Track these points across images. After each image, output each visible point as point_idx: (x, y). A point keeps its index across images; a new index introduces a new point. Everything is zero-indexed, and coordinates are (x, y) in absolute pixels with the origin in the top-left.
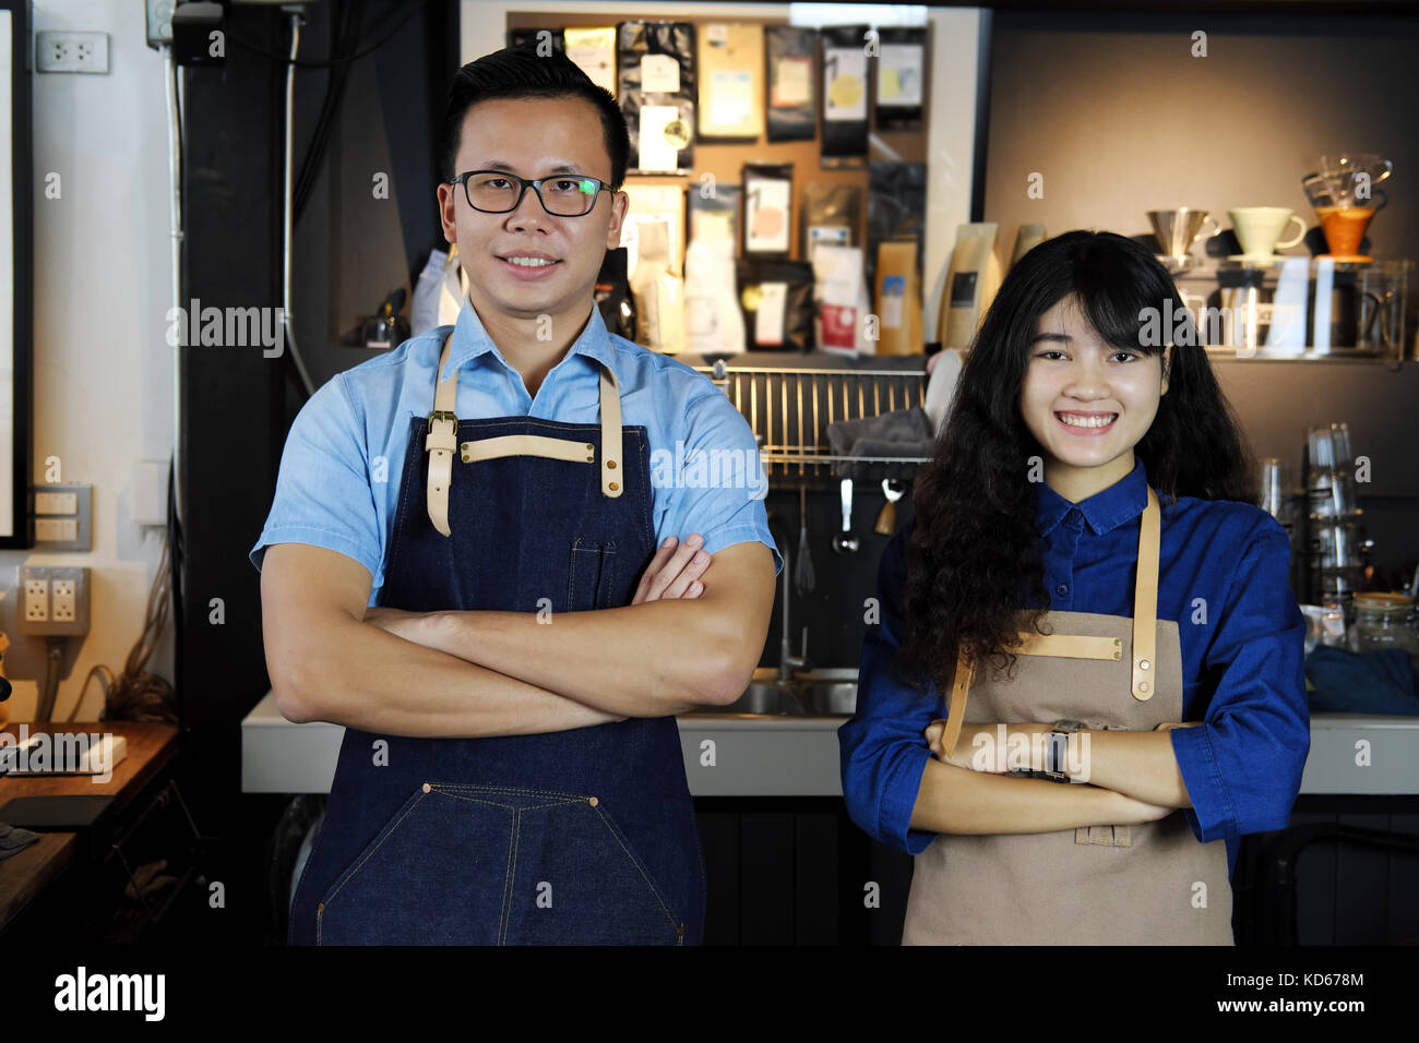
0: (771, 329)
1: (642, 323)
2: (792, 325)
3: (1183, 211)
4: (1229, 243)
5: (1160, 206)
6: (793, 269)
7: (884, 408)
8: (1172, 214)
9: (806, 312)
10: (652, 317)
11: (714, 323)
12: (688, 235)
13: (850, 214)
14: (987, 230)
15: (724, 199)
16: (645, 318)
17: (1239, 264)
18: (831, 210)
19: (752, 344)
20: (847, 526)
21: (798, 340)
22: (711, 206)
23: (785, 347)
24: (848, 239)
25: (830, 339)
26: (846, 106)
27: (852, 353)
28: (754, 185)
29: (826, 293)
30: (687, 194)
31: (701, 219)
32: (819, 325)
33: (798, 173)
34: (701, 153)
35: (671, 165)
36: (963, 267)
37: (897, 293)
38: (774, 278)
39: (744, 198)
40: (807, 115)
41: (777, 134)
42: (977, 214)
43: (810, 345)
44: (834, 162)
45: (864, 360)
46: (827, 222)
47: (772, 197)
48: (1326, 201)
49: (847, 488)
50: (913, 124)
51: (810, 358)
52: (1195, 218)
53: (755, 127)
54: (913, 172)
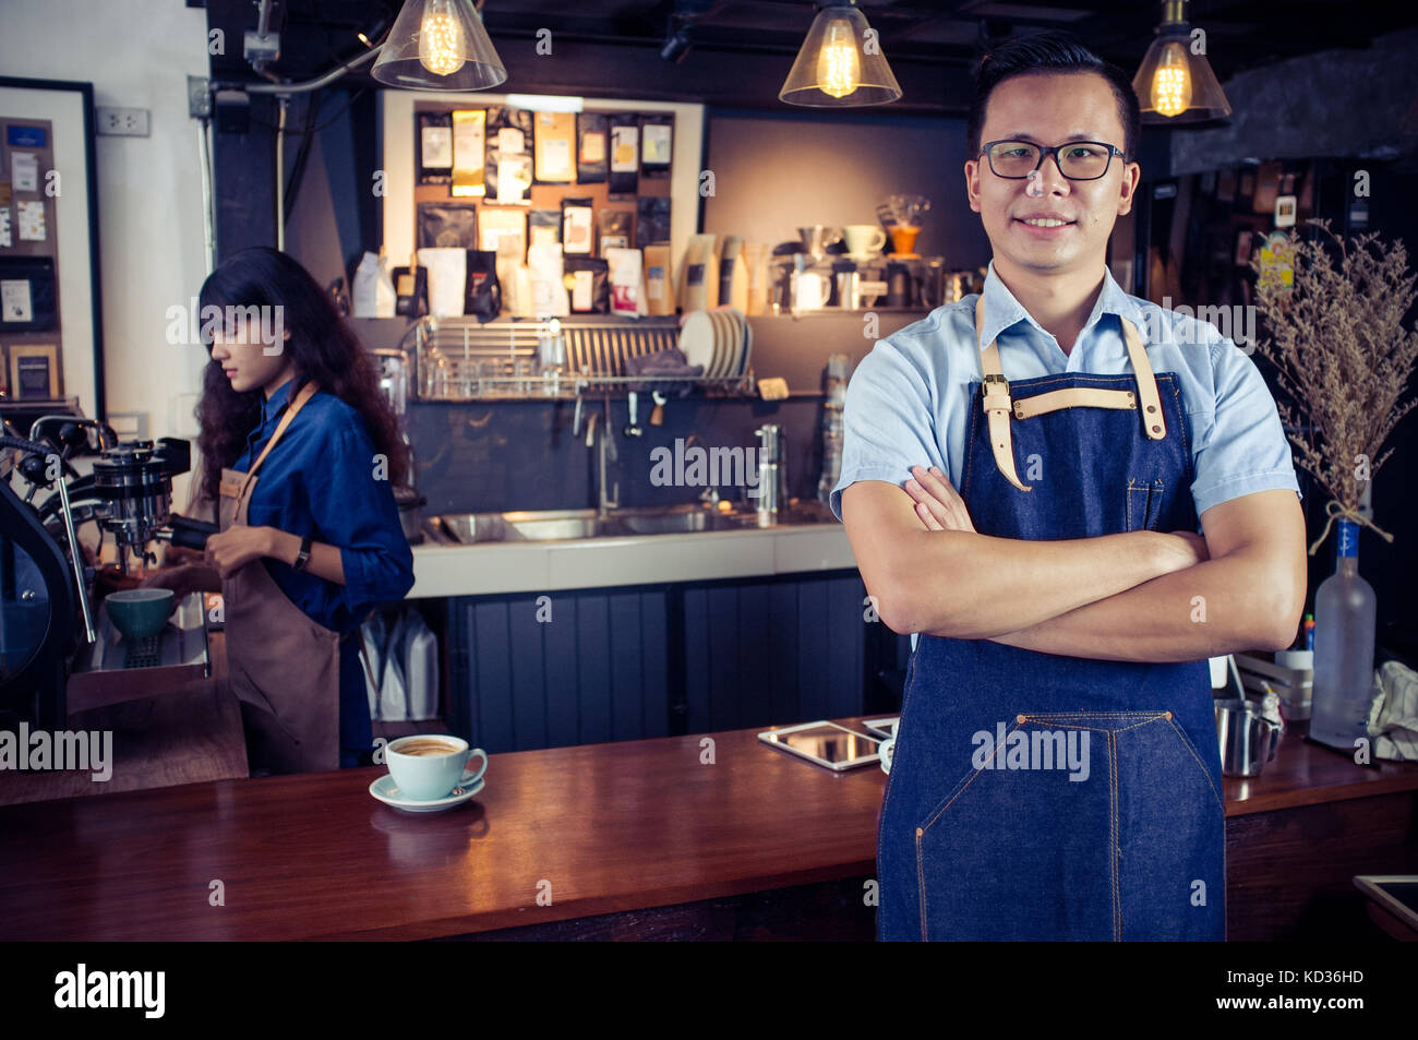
0: (584, 301)
1: (504, 298)
2: (596, 298)
3: (819, 228)
4: (841, 247)
5: (806, 225)
6: (594, 262)
7: (657, 349)
8: (811, 230)
9: (605, 291)
10: (512, 293)
11: (551, 297)
12: (528, 243)
13: (627, 229)
14: (709, 239)
15: (550, 219)
16: (507, 294)
17: (848, 260)
18: (615, 227)
19: (573, 311)
20: (633, 420)
21: (601, 307)
22: (543, 223)
23: (594, 311)
24: (625, 244)
25: (619, 306)
26: (625, 164)
27: (634, 315)
28: (569, 211)
29: (616, 278)
30: (528, 217)
31: (537, 232)
32: (612, 298)
33: (595, 203)
34: (537, 190)
35: (518, 199)
36: (694, 261)
37: (658, 277)
38: (584, 268)
39: (563, 219)
40: (601, 168)
41: (583, 179)
42: (701, 229)
43: (607, 310)
44: (616, 197)
45: (642, 318)
46: (613, 233)
47: (580, 218)
48: (893, 222)
49: (633, 398)
50: (665, 173)
51: (608, 317)
52: (826, 231)
53: (572, 176)
54: (664, 205)
